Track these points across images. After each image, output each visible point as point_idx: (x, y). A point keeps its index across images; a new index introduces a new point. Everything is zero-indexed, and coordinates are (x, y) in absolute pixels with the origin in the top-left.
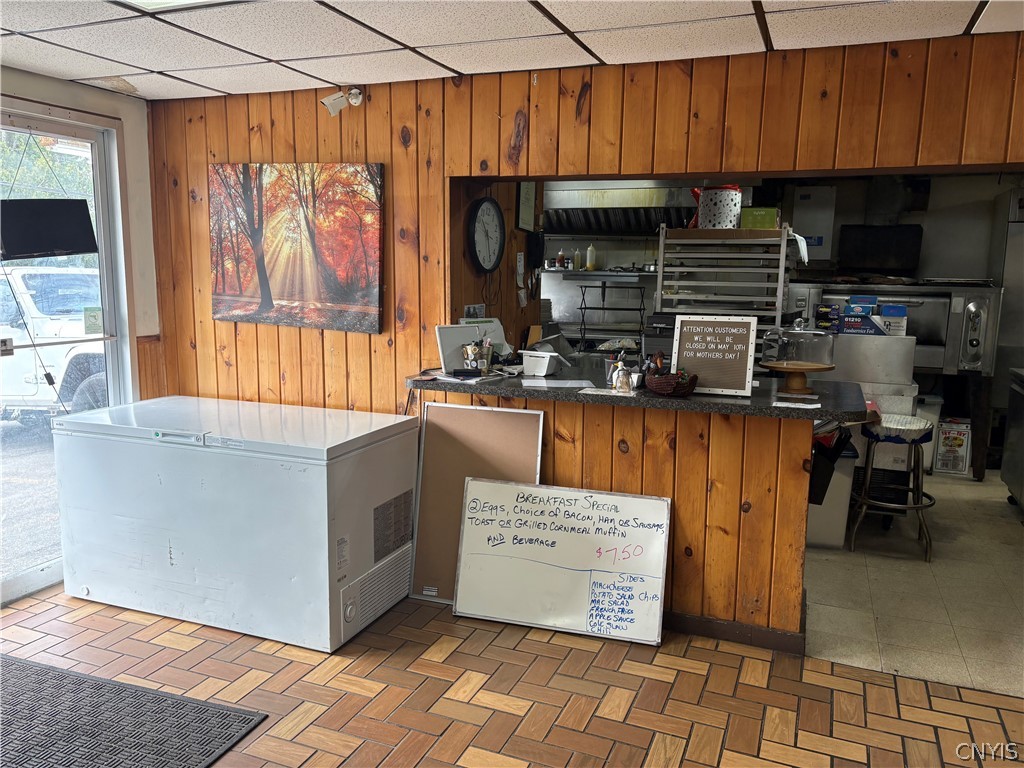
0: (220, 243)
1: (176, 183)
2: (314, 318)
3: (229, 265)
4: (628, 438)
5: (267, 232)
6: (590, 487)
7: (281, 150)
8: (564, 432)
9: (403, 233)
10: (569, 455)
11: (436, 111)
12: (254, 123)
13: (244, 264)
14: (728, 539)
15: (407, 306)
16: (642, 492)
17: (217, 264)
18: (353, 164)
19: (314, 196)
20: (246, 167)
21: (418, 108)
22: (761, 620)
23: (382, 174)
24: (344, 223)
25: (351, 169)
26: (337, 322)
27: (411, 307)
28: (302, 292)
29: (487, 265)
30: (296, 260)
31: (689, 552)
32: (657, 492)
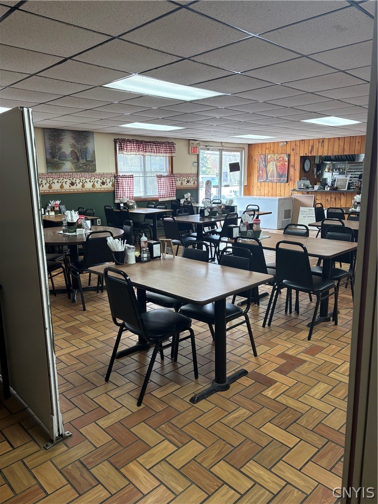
0: (260, 168)
1: (252, 158)
2: (276, 181)
4: (328, 199)
5: (268, 166)
7: (271, 152)
8: (317, 198)
9: (292, 166)
11: (299, 145)
12: (267, 147)
13: (264, 172)
15: (292, 178)
17: (259, 172)
18: (284, 154)
19: (277, 160)
20: (265, 155)
21: (296, 145)
23: (289, 155)
24: (282, 164)
26: (279, 181)
28: (274, 176)
29: (307, 171)
30: (273, 171)
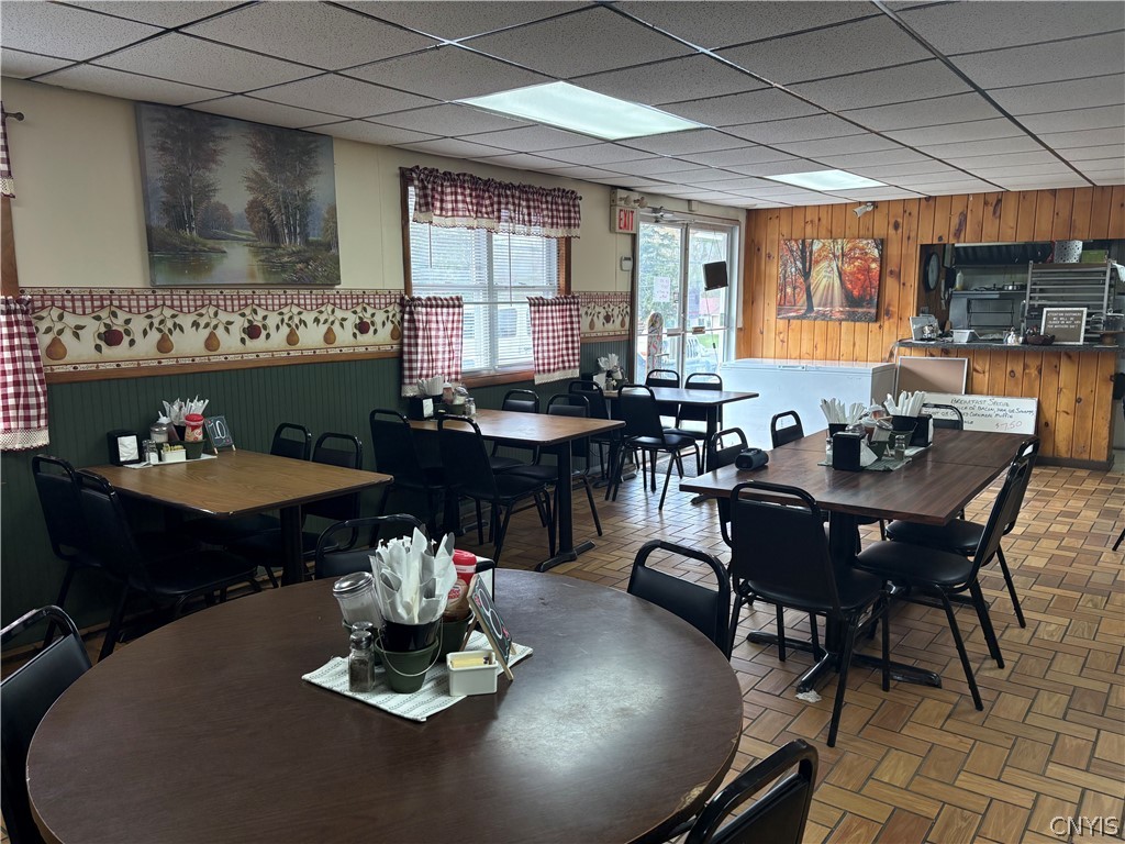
0: (785, 279)
1: (759, 250)
2: (838, 316)
3: (789, 290)
4: (1015, 369)
5: (813, 273)
6: (992, 394)
7: (823, 232)
8: (978, 368)
9: (891, 272)
10: (982, 380)
11: (915, 213)
12: (808, 219)
13: (798, 290)
14: (1069, 417)
15: (891, 308)
16: (1022, 395)
17: (782, 289)
18: (866, 239)
19: (843, 255)
20: (804, 241)
21: (905, 212)
22: (1086, 457)
23: (882, 244)
24: (860, 270)
25: (865, 242)
26: (852, 318)
27: (894, 309)
28: (832, 303)
29: (932, 286)
30: (829, 287)
31: (1047, 424)
32: (1031, 396)
